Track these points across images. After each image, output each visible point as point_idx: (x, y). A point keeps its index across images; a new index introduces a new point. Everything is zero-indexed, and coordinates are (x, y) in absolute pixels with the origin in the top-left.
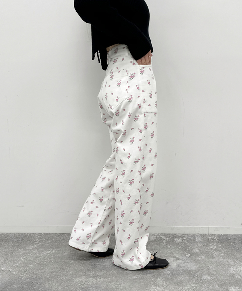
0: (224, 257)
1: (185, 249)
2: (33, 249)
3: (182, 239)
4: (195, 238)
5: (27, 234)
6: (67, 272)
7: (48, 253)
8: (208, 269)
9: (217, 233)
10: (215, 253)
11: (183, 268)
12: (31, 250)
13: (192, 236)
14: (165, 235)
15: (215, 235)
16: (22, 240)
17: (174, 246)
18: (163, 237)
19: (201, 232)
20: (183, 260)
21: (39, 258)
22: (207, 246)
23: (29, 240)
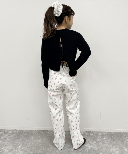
0: (109, 144)
1: (94, 139)
3: (93, 134)
6: (48, 150)
7: (40, 141)
8: (102, 150)
9: (107, 131)
10: (106, 142)
11: (93, 149)
12: (33, 139)
13: (97, 133)
14: (86, 132)
15: (106, 132)
16: (29, 133)
17: (90, 137)
18: (86, 133)
19: (101, 131)
20: (93, 145)
21: (37, 144)
22: (103, 138)
23: (31, 134)
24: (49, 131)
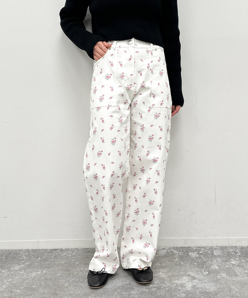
1: (202, 266)
2: (20, 270)
3: (198, 253)
4: (213, 252)
5: (12, 250)
7: (37, 275)
8: (230, 290)
9: (238, 244)
10: (238, 270)
11: (201, 290)
12: (16, 271)
13: (209, 249)
14: (177, 248)
15: (236, 247)
16: (7, 258)
17: (188, 262)
18: (175, 252)
19: (220, 244)
20: (199, 280)
21: (27, 281)
22: (227, 261)
23: (14, 258)
24: (67, 250)
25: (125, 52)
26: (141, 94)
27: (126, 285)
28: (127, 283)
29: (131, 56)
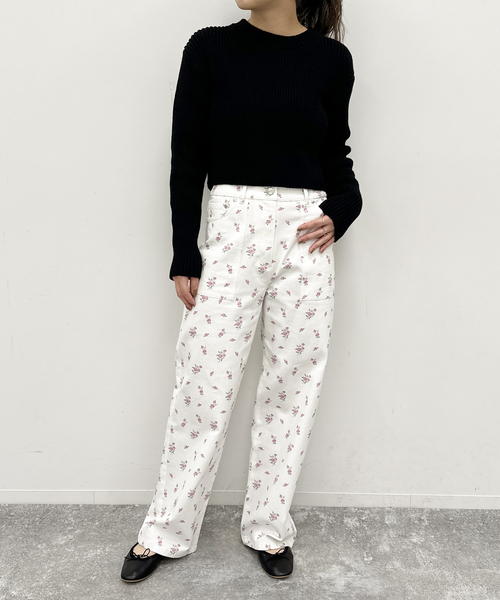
0: (437, 566)
1: (364, 543)
2: (66, 544)
3: (360, 520)
4: (383, 518)
7: (97, 555)
8: (405, 593)
9: (426, 505)
10: (421, 555)
11: (358, 591)
12: (61, 546)
13: (378, 513)
14: (324, 510)
15: (422, 510)
16: (42, 520)
17: (342, 535)
18: (322, 516)
19: (396, 505)
20: (358, 573)
21: (81, 567)
22: (406, 537)
23: (54, 520)
25: (261, 208)
26: (283, 278)
27: (241, 578)
28: (242, 575)
29: (270, 217)
